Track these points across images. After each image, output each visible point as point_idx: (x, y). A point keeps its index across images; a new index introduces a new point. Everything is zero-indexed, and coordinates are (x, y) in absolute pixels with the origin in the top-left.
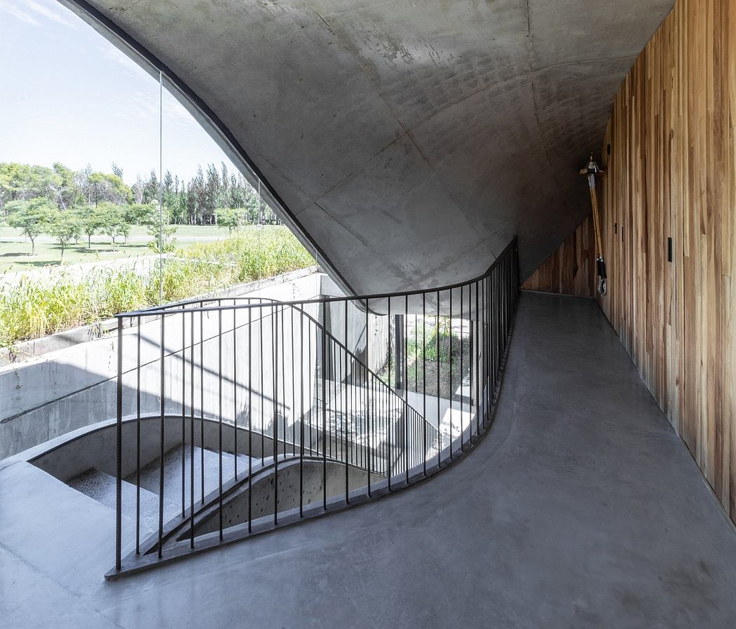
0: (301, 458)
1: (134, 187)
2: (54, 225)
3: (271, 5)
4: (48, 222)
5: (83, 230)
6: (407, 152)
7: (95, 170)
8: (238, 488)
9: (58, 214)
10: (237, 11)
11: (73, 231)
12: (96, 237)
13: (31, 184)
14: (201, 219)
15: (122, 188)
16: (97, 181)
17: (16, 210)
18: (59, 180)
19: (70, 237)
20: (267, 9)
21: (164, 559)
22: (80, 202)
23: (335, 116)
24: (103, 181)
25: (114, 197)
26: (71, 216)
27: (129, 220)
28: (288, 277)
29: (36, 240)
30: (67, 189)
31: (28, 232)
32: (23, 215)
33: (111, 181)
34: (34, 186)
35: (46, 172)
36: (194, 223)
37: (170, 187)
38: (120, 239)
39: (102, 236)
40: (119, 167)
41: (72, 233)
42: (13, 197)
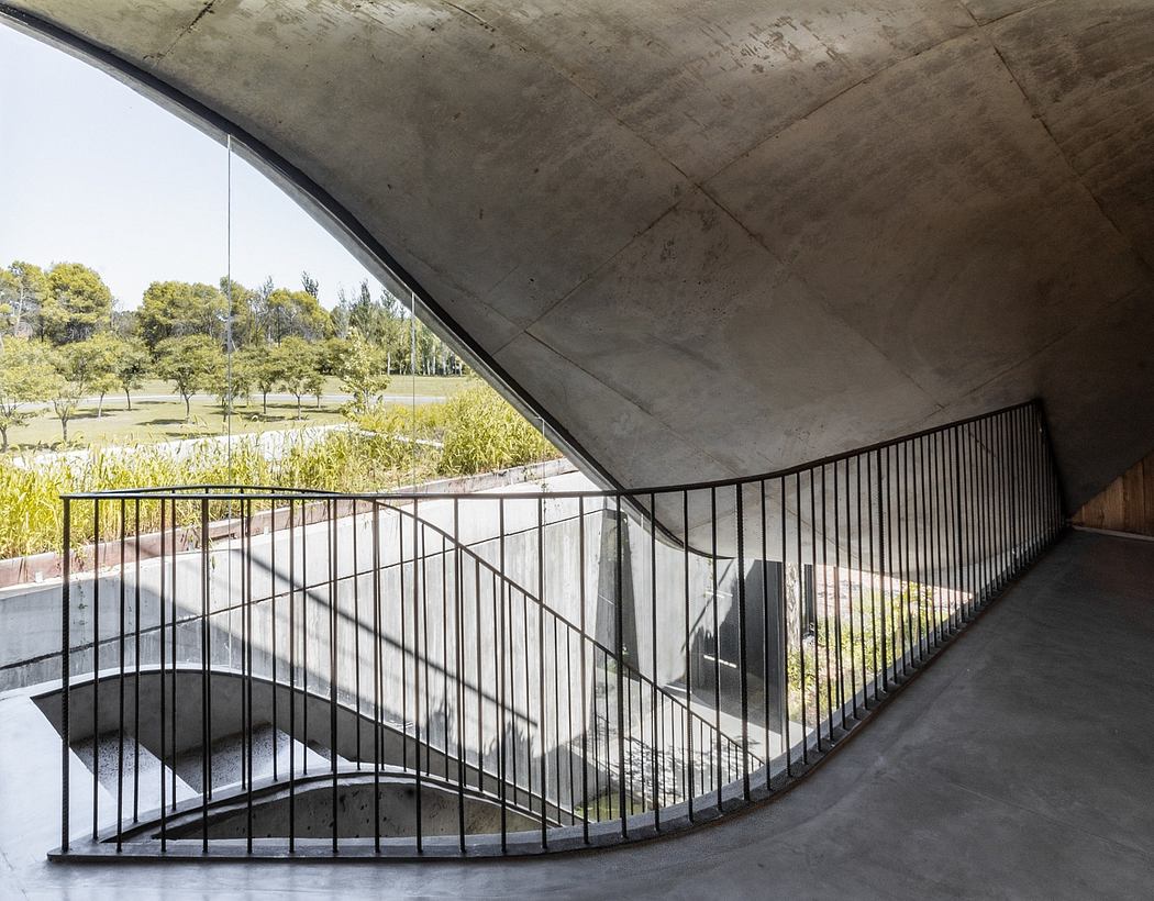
0: (418, 777)
1: (335, 311)
2: (213, 376)
3: (366, 6)
4: (206, 372)
5: (254, 385)
6: (707, 226)
7: (278, 286)
8: (275, 793)
9: (219, 359)
10: (319, 25)
11: (240, 386)
12: (274, 397)
13: (190, 313)
14: (445, 365)
15: (317, 314)
16: (279, 305)
17: (170, 353)
18: (227, 305)
19: (236, 395)
20: (362, 12)
21: (123, 854)
22: (256, 340)
23: (537, 171)
24: (288, 303)
25: (305, 330)
26: (238, 362)
27: (325, 369)
28: (533, 470)
29: (192, 399)
30: (238, 319)
31: (182, 388)
32: (177, 361)
33: (299, 303)
34: (195, 316)
35: (210, 292)
36: (431, 373)
37: (391, 310)
38: (309, 399)
39: (281, 395)
40: (313, 278)
41: (237, 389)
42: (168, 334)
